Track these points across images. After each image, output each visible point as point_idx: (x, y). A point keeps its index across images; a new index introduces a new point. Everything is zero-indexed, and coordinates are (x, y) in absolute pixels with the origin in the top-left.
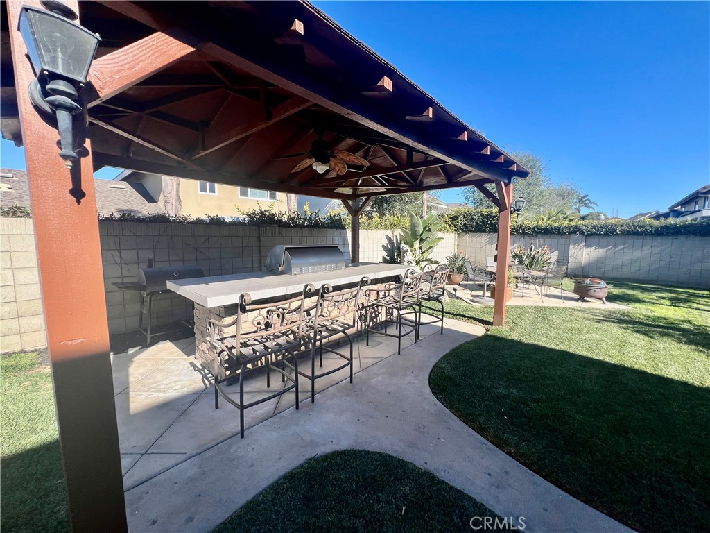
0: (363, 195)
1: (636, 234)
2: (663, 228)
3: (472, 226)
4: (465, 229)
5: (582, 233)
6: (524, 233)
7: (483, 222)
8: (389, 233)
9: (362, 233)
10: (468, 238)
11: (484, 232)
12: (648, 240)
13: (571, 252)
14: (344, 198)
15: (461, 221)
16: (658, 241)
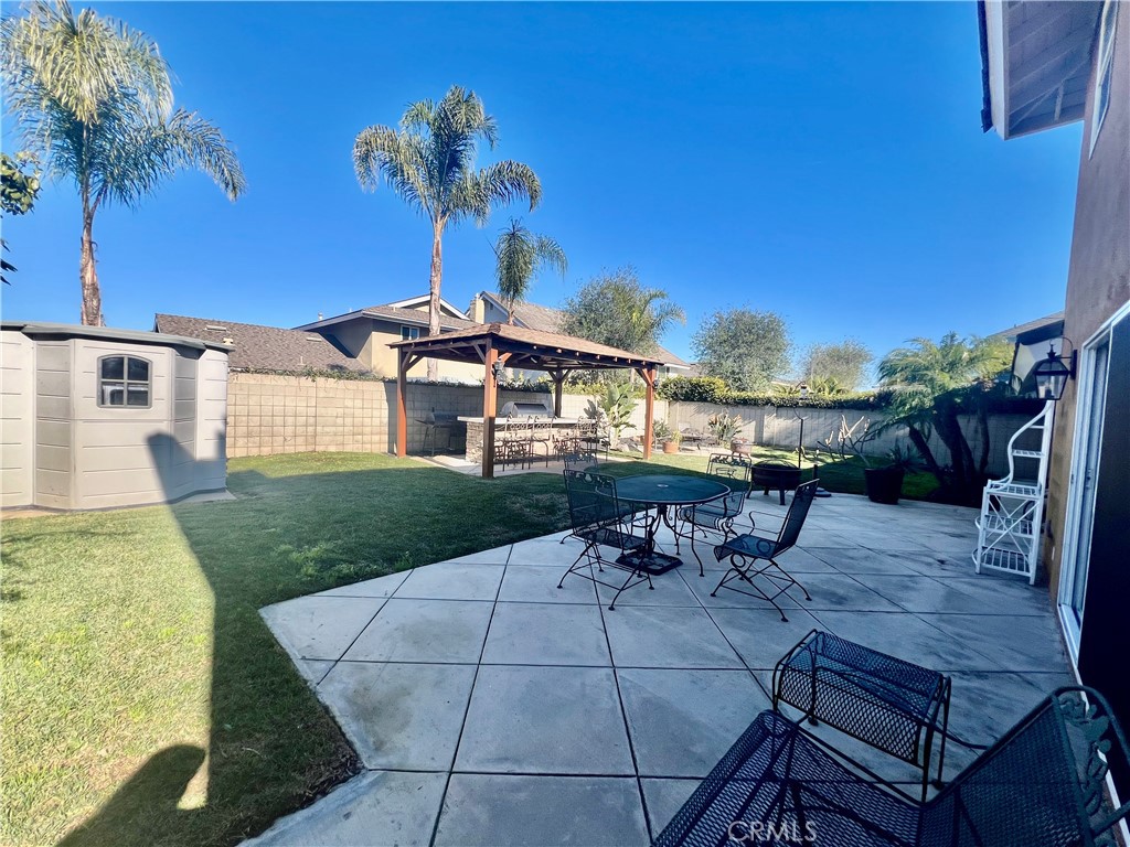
0: (565, 368)
1: (813, 406)
2: (834, 402)
3: (682, 395)
4: (675, 398)
5: (773, 404)
6: (727, 403)
7: (692, 391)
8: (591, 398)
9: (565, 397)
10: (678, 406)
11: (693, 400)
12: (823, 413)
13: (765, 423)
14: (550, 370)
15: (672, 389)
16: (830, 413)
